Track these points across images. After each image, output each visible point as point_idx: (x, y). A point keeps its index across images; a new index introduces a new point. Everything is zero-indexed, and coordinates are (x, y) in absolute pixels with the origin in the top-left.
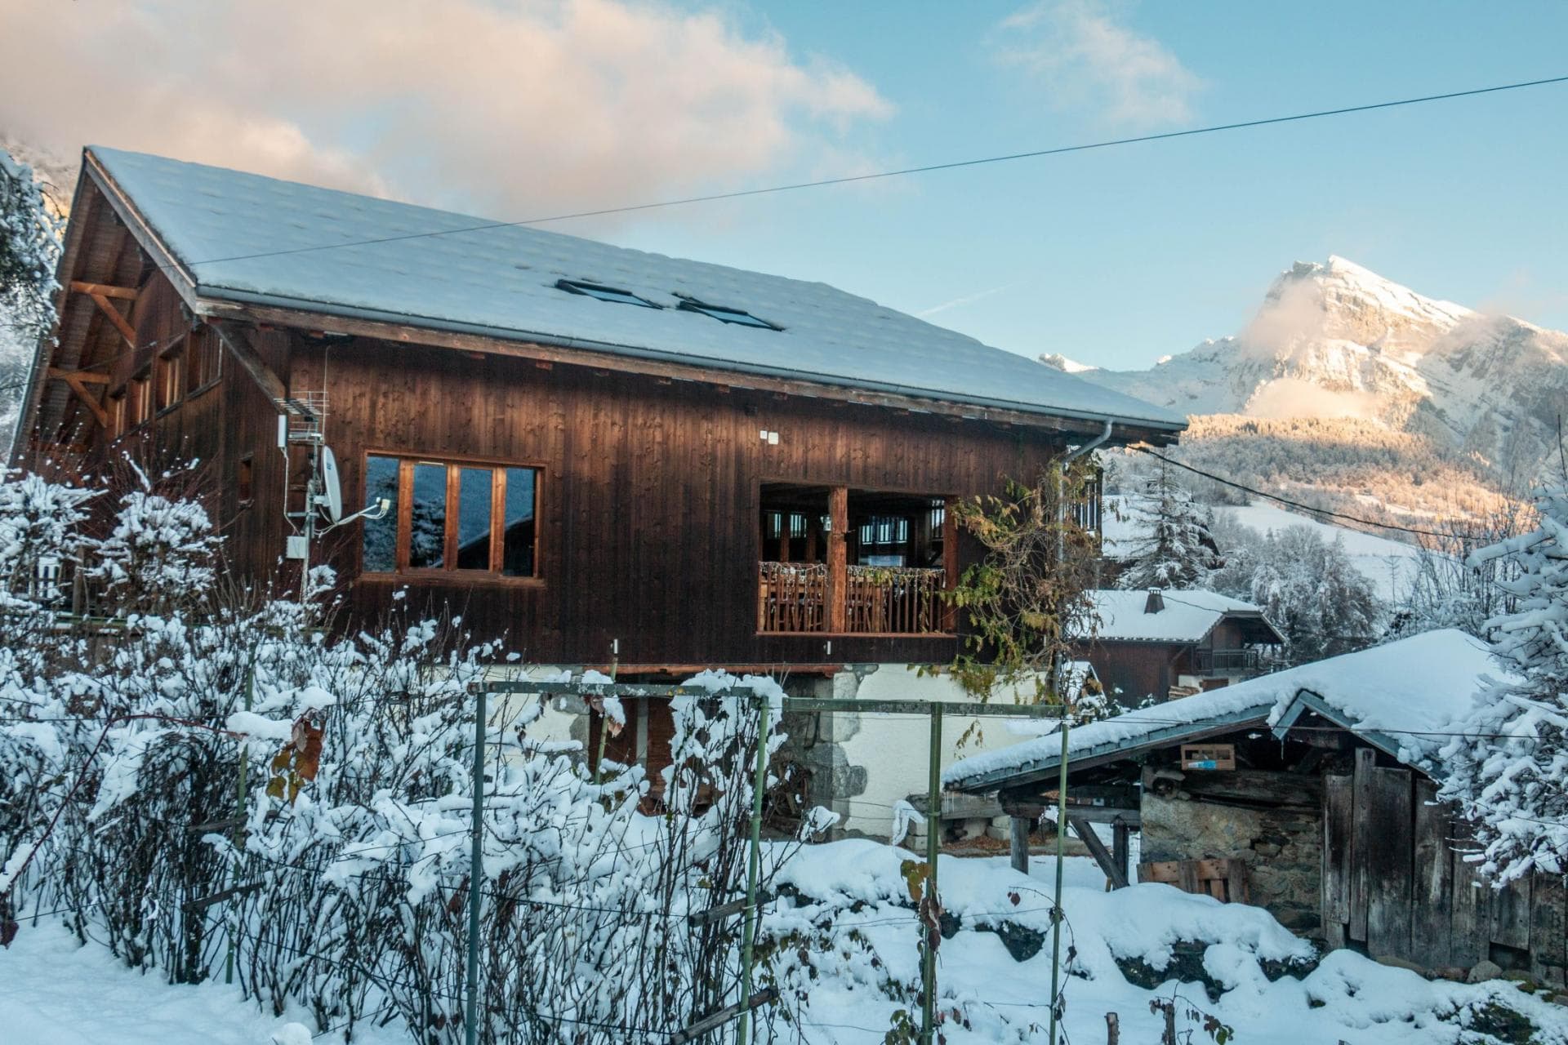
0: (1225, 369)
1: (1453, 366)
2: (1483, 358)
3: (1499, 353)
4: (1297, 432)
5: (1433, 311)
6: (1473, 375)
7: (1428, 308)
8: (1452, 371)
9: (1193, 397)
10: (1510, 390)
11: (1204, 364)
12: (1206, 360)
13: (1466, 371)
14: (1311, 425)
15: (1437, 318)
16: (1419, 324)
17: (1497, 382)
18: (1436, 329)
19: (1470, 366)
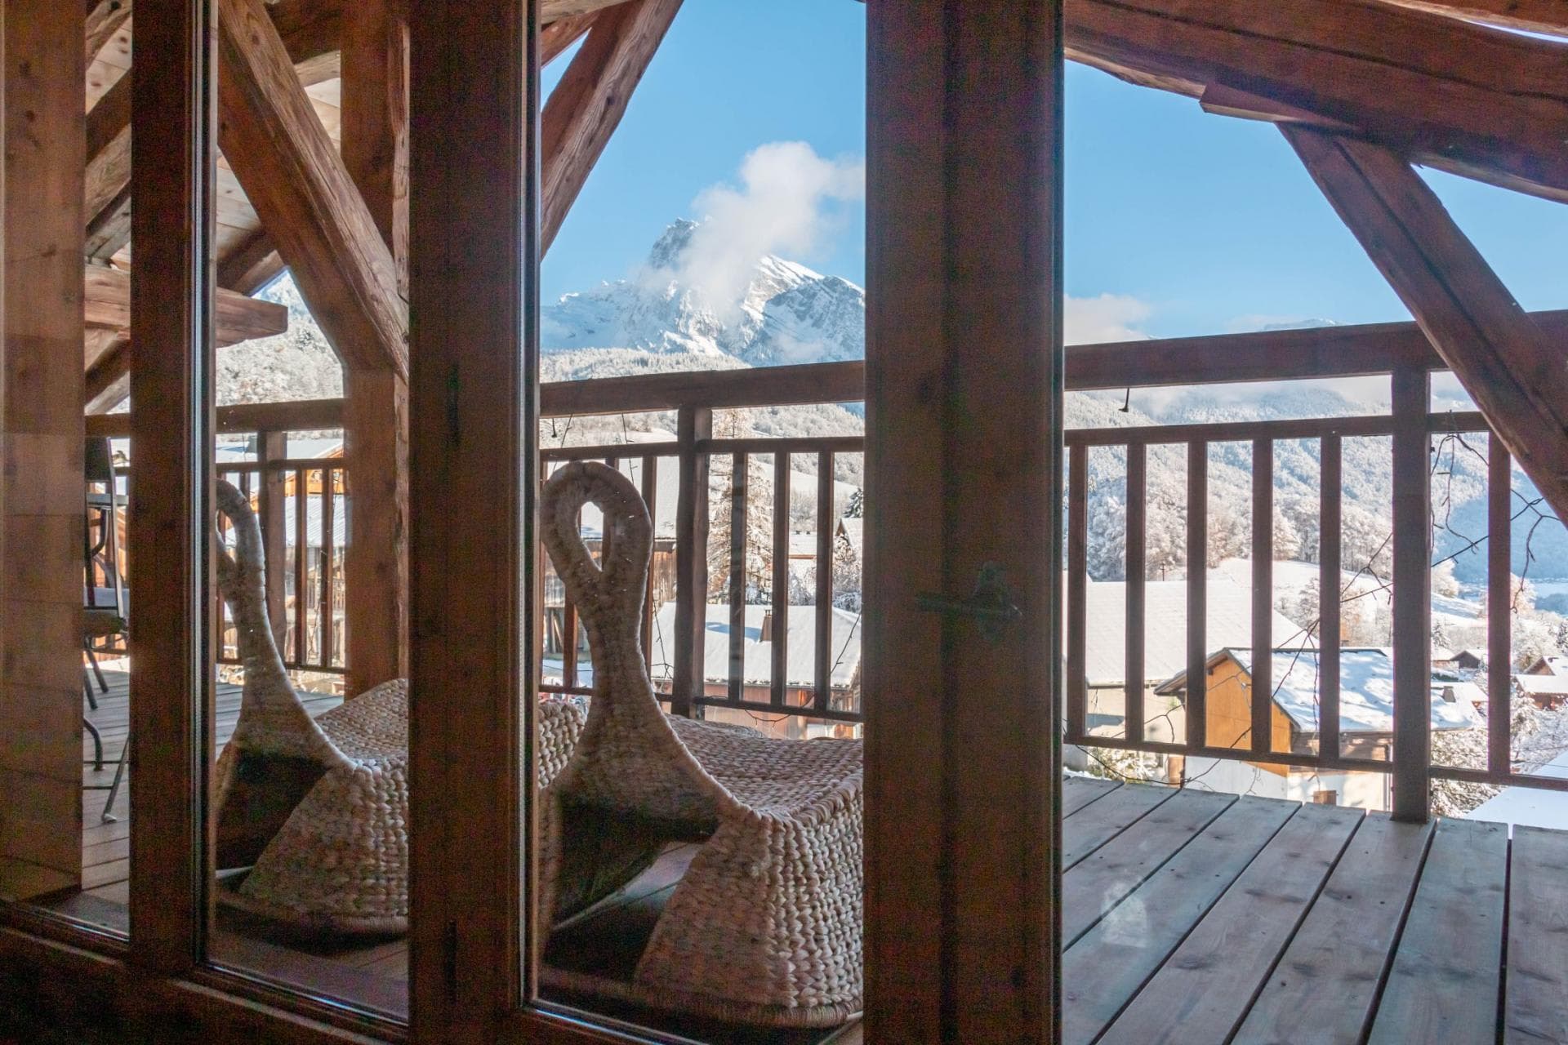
0: (618, 308)
1: (798, 316)
2: (821, 311)
3: (833, 308)
4: (680, 366)
5: (784, 269)
6: (813, 325)
7: (781, 267)
8: (798, 320)
9: (591, 332)
10: (840, 338)
11: (600, 303)
12: (602, 299)
13: (809, 321)
14: (691, 361)
15: (788, 276)
16: (774, 280)
17: (831, 331)
18: (786, 285)
19: (812, 317)
